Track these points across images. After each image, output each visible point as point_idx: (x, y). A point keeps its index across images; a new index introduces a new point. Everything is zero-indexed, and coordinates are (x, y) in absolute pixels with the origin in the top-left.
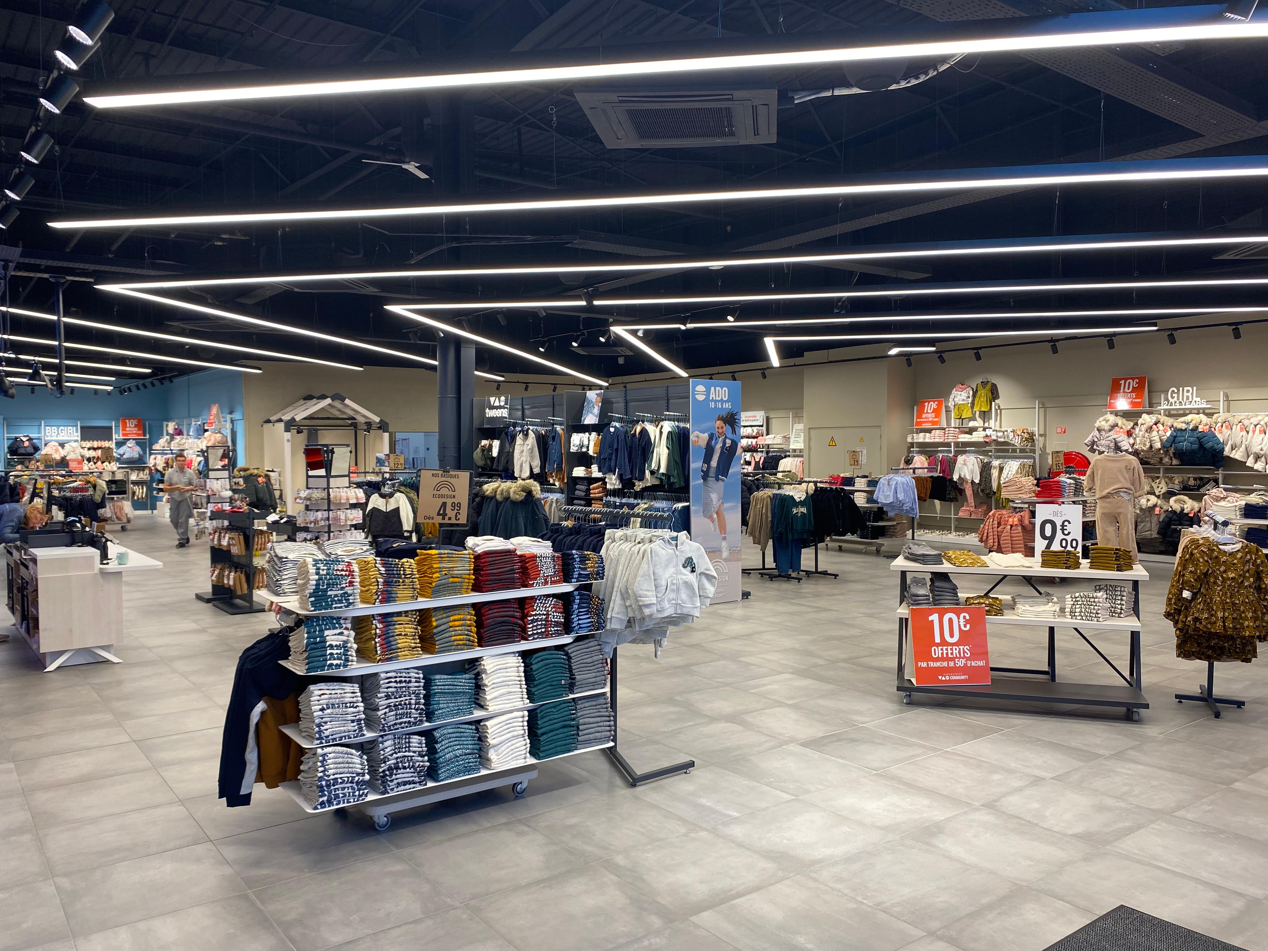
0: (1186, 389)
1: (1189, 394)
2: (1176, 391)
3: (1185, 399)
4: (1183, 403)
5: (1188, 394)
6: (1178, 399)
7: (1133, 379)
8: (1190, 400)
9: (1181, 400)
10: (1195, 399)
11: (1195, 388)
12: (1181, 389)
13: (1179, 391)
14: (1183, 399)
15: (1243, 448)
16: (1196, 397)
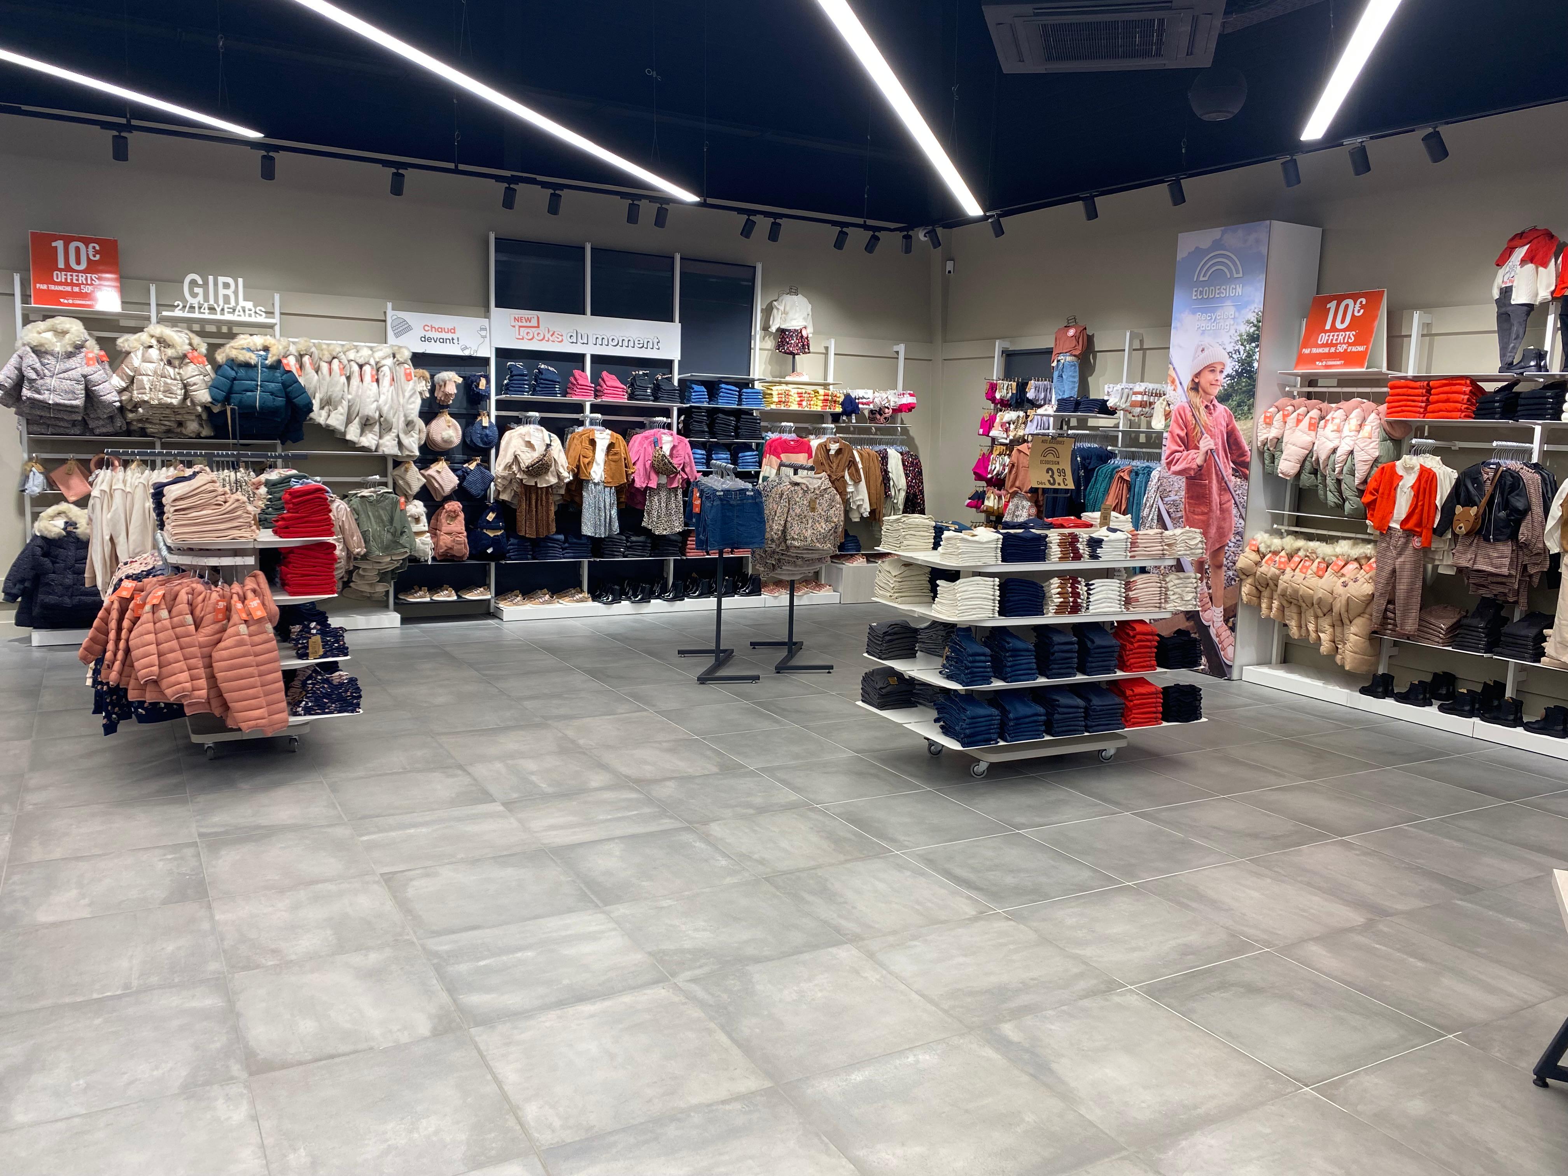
0: (221, 279)
1: (230, 292)
2: (200, 282)
3: (221, 302)
4: (218, 310)
5: (227, 292)
6: (206, 299)
7: (86, 242)
8: (233, 303)
9: (212, 302)
10: (242, 303)
11: (240, 280)
12: (211, 278)
13: (206, 284)
14: (216, 301)
15: (342, 409)
16: (245, 299)
